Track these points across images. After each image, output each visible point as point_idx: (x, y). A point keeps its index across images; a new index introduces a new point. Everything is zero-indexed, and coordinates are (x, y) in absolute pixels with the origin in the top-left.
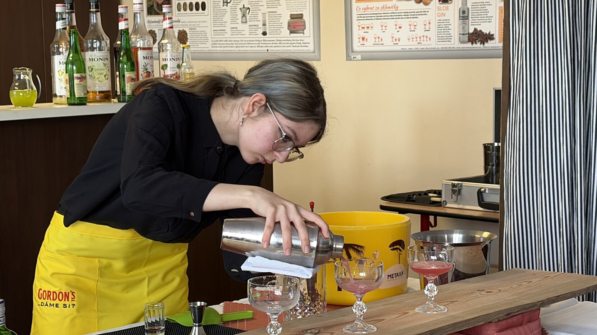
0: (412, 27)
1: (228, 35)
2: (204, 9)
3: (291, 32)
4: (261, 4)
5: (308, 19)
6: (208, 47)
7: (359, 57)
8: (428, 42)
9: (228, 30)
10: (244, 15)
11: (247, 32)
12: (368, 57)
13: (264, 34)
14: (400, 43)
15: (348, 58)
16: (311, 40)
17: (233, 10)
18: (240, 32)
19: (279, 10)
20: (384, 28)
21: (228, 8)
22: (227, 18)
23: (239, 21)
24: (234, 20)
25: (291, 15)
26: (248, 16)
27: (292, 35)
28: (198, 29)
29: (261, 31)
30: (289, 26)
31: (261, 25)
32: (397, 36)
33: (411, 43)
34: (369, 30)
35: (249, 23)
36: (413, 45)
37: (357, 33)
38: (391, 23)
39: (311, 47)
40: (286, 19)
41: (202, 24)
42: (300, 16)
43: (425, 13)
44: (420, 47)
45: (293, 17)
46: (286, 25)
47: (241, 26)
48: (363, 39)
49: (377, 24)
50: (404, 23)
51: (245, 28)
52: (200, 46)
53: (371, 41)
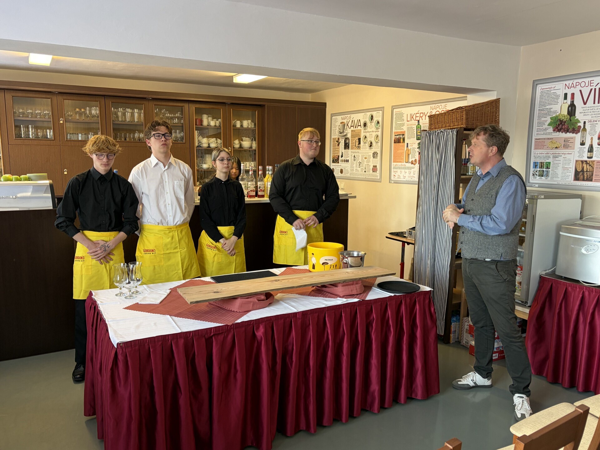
0: (410, 173)
1: (354, 171)
2: (348, 162)
3: (373, 172)
4: (365, 161)
5: (378, 167)
6: (348, 175)
7: (393, 182)
8: (414, 178)
9: (355, 170)
10: (359, 165)
11: (360, 171)
12: (396, 182)
13: (365, 172)
14: (406, 178)
15: (390, 182)
16: (379, 175)
17: (356, 163)
18: (358, 171)
19: (370, 164)
20: (401, 172)
21: (355, 162)
22: (355, 165)
23: (358, 167)
24: (356, 167)
25: (373, 166)
26: (361, 165)
27: (373, 173)
28: (346, 169)
29: (364, 171)
30: (372, 169)
31: (364, 169)
32: (405, 176)
33: (409, 178)
34: (396, 173)
35: (361, 168)
36: (409, 179)
37: (393, 173)
38: (403, 170)
39: (379, 178)
40: (372, 167)
41: (347, 167)
42: (376, 166)
43: (414, 168)
44: (412, 180)
45: (374, 166)
46: (371, 169)
47: (358, 169)
48: (394, 176)
49: (399, 170)
50: (407, 171)
51: (359, 169)
52: (346, 174)
53: (397, 177)
